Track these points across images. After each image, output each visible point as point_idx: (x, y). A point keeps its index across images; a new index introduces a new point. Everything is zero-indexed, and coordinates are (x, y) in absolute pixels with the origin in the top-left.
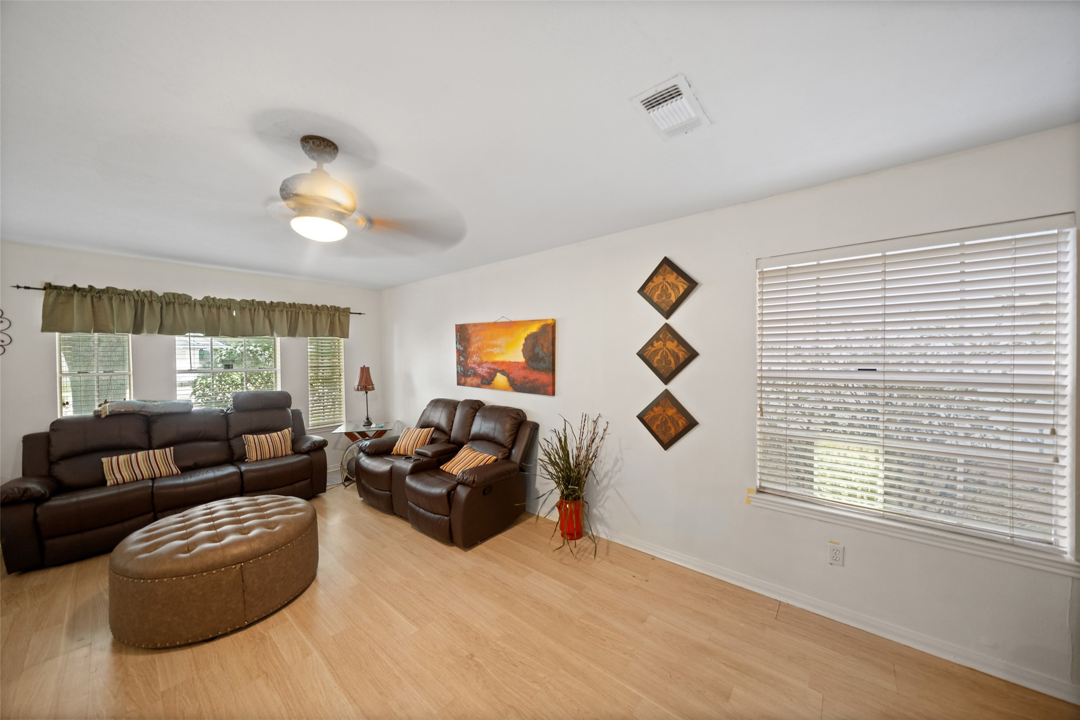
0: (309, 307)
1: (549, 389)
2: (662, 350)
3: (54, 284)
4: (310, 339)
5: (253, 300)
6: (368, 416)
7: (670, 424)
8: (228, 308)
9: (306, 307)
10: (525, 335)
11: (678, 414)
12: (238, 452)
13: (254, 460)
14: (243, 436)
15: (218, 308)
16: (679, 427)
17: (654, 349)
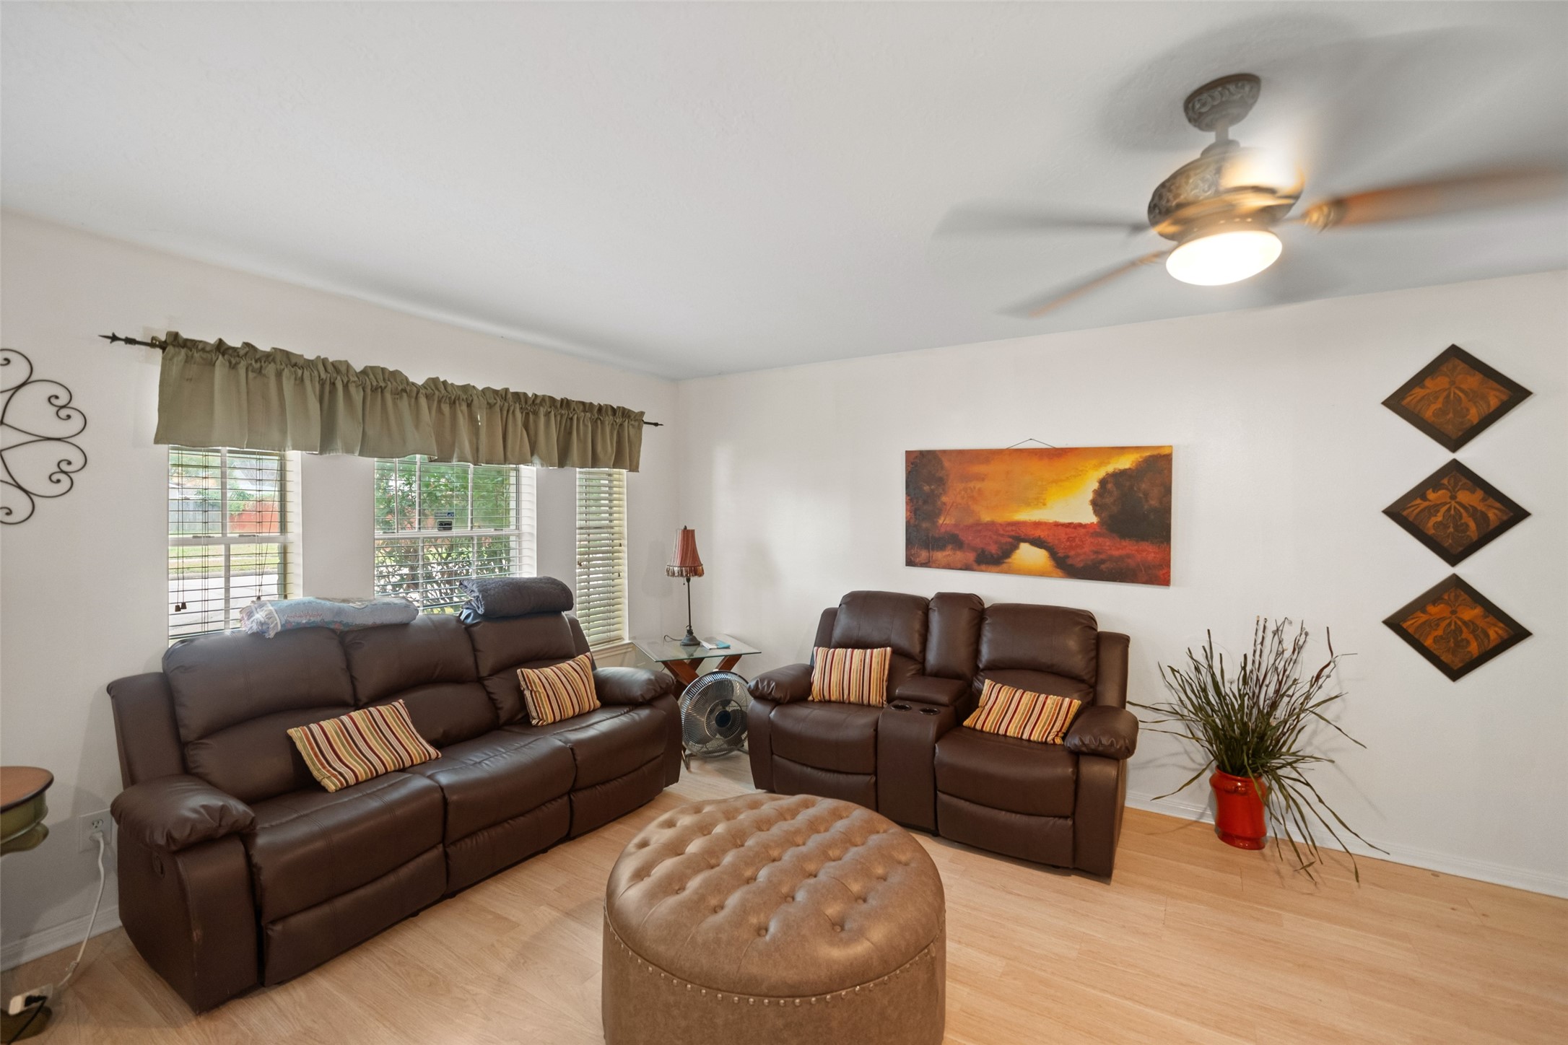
0: (587, 407)
1: (1158, 574)
2: (1448, 506)
3: (186, 334)
4: (580, 473)
5: (507, 390)
6: (690, 627)
7: (1466, 634)
8: (468, 404)
9: (581, 407)
10: (1101, 473)
11: (1486, 617)
12: (507, 704)
13: (549, 721)
14: (519, 671)
15: (453, 403)
16: (1489, 641)
17: (1427, 504)
